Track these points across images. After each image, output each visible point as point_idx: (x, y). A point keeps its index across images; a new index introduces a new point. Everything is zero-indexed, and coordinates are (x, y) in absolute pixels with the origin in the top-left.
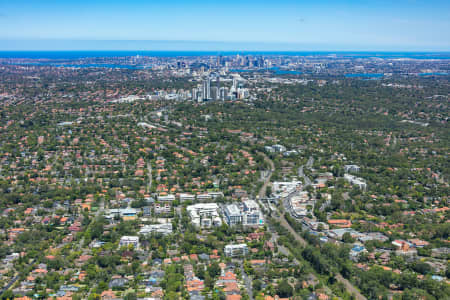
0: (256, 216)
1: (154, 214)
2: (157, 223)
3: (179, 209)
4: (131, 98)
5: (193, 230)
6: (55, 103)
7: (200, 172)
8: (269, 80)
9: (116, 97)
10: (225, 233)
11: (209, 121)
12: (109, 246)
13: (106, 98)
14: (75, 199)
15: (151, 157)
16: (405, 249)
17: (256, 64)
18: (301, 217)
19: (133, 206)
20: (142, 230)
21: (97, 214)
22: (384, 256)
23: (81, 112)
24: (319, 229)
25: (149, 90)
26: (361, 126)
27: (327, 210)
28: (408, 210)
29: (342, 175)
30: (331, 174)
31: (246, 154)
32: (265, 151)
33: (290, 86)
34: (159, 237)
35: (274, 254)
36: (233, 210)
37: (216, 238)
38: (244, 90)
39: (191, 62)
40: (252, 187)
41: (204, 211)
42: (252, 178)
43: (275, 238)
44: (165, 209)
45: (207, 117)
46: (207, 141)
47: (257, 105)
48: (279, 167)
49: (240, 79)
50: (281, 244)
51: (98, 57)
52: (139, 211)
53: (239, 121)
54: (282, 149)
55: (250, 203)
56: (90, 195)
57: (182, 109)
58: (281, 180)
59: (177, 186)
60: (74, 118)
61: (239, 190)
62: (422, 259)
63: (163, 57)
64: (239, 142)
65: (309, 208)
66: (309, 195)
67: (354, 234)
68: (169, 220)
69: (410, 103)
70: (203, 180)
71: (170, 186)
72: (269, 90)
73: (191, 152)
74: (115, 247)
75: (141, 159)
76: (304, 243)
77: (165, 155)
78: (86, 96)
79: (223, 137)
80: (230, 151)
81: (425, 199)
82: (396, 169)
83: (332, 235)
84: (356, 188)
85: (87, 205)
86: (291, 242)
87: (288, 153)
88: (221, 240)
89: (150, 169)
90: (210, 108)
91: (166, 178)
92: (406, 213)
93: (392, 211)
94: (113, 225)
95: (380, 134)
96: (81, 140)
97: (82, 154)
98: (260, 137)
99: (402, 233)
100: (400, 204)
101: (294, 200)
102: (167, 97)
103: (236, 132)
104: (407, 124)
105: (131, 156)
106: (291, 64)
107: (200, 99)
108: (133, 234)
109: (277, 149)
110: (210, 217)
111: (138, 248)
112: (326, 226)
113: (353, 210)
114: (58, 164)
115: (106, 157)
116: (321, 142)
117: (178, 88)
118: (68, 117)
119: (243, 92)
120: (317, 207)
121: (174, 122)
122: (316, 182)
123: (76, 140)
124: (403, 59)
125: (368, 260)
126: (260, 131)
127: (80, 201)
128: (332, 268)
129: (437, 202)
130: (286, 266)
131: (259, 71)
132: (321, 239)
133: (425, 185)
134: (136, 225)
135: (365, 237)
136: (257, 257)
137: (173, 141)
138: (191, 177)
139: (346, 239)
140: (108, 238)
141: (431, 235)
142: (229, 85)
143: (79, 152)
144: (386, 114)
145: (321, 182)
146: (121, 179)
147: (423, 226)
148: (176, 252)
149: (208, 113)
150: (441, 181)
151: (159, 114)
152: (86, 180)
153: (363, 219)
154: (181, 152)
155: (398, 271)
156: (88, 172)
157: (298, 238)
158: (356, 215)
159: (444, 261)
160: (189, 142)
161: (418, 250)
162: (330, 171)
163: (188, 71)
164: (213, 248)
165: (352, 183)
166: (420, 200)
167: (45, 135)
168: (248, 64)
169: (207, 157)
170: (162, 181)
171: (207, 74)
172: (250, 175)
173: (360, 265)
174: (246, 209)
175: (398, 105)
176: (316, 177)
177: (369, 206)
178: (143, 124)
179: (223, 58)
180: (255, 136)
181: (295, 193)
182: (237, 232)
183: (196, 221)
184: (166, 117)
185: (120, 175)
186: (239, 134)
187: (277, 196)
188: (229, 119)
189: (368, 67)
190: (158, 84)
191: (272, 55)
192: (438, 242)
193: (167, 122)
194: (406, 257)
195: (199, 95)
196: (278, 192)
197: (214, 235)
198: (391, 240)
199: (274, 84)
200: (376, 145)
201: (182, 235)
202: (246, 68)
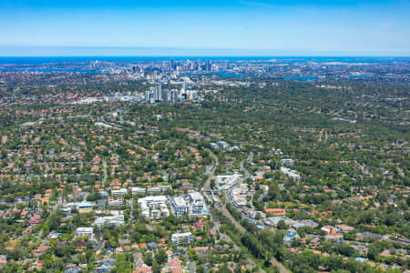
0: (201, 207)
1: (107, 207)
2: (110, 215)
3: (130, 202)
4: (90, 100)
5: (144, 220)
6: (19, 105)
7: (151, 167)
8: (216, 82)
9: (76, 99)
10: (172, 223)
11: (160, 120)
12: (65, 237)
13: (66, 100)
14: (35, 194)
15: (106, 154)
16: (333, 234)
17: (204, 68)
18: (241, 206)
19: (88, 200)
20: (96, 222)
21: (55, 207)
22: (314, 241)
23: (42, 113)
24: (258, 218)
25: (106, 93)
26: (297, 123)
27: (265, 200)
28: (336, 198)
29: (278, 168)
30: (269, 167)
31: (193, 150)
32: (209, 147)
33: (234, 88)
34: (112, 227)
35: (216, 242)
36: (180, 201)
37: (163, 228)
38: (192, 92)
39: (146, 66)
40: (197, 180)
41: (153, 203)
42: (197, 172)
43: (218, 226)
44: (118, 202)
45: (159, 116)
46: (158, 139)
47: (204, 105)
48: (222, 161)
49: (190, 82)
50: (222, 232)
51: (60, 63)
52: (94, 204)
53: (187, 120)
54: (225, 145)
55: (195, 195)
56: (50, 190)
57: (136, 109)
58: (224, 173)
59: (129, 181)
60: (36, 119)
61: (185, 183)
62: (348, 242)
63: (120, 62)
64: (187, 139)
65: (248, 198)
66: (249, 187)
67: (288, 221)
68: (122, 212)
69: (340, 102)
70: (153, 174)
71: (124, 180)
72: (215, 91)
73: (143, 149)
74: (71, 238)
75: (97, 156)
76: (243, 230)
77: (119, 152)
78: (48, 98)
79: (172, 135)
80: (179, 147)
81: (352, 189)
82: (327, 162)
83: (268, 223)
84: (291, 179)
85: (46, 200)
86: (232, 230)
87: (231, 149)
88: (169, 229)
89: (105, 165)
90: (162, 108)
91: (119, 173)
92: (334, 201)
93: (323, 200)
94: (70, 217)
95: (313, 131)
96: (42, 139)
97: (42, 152)
98: (206, 135)
99: (330, 220)
100: (329, 194)
101: (235, 191)
102: (123, 99)
103: (185, 130)
104: (337, 122)
105: (88, 153)
106: (235, 68)
107: (152, 101)
108: (88, 226)
109: (220, 145)
110: (159, 209)
111: (92, 239)
112: (263, 215)
113: (288, 200)
114: (20, 162)
115: (64, 155)
116: (261, 138)
117: (133, 91)
118: (30, 118)
119: (191, 93)
120: (256, 197)
121: (128, 122)
122: (255, 175)
123: (37, 139)
124: (335, 63)
125: (299, 244)
126: (207, 129)
127: (40, 195)
128: (267, 252)
129: (362, 191)
130: (227, 252)
131: (206, 75)
132: (259, 227)
133: (352, 176)
134: (91, 217)
135: (297, 224)
136: (201, 244)
137: (127, 139)
138: (142, 172)
139: (281, 226)
140: (65, 230)
141: (356, 221)
142: (179, 87)
143: (39, 150)
144: (319, 112)
145: (260, 175)
146: (78, 175)
147: (350, 213)
148: (127, 241)
149: (160, 113)
150: (367, 172)
151: (115, 114)
152: (46, 176)
153: (296, 208)
154: (133, 149)
155: (325, 255)
156: (48, 168)
157: (238, 226)
158: (290, 204)
159: (367, 244)
160: (142, 140)
161: (344, 235)
162: (268, 165)
163: (143, 75)
164: (161, 237)
165: (287, 175)
166: (348, 190)
167: (8, 135)
168: (197, 69)
169: (157, 154)
170: (116, 176)
171: (159, 77)
172: (196, 170)
173: (293, 250)
174: (191, 200)
175: (330, 104)
176: (256, 170)
177: (302, 195)
178: (99, 124)
179: (174, 63)
180: (201, 133)
181: (236, 185)
182: (183, 222)
183: (146, 213)
184: (121, 118)
185: (78, 171)
186: (187, 132)
187: (220, 188)
188: (178, 119)
189: (304, 70)
190: (115, 87)
191: (218, 60)
192: (361, 227)
193: (122, 122)
194: (333, 241)
195: (151, 97)
196: (221, 185)
197: (163, 225)
198: (320, 226)
199: (220, 86)
200: (309, 141)
201: (133, 226)
202: (195, 72)
